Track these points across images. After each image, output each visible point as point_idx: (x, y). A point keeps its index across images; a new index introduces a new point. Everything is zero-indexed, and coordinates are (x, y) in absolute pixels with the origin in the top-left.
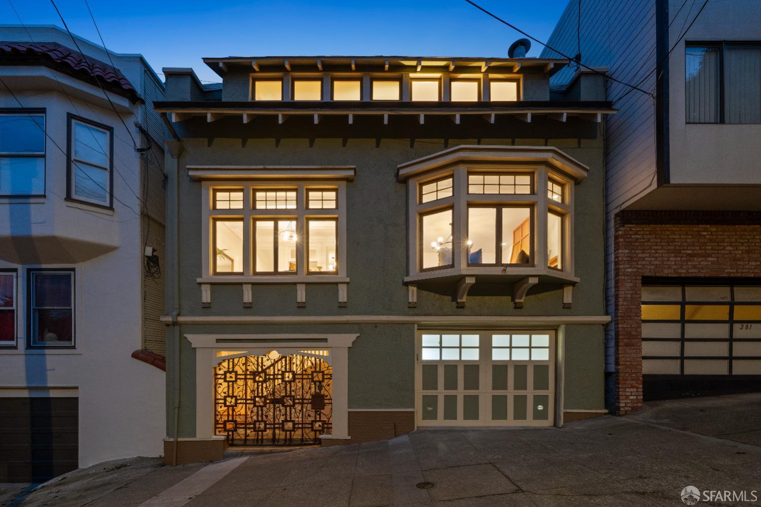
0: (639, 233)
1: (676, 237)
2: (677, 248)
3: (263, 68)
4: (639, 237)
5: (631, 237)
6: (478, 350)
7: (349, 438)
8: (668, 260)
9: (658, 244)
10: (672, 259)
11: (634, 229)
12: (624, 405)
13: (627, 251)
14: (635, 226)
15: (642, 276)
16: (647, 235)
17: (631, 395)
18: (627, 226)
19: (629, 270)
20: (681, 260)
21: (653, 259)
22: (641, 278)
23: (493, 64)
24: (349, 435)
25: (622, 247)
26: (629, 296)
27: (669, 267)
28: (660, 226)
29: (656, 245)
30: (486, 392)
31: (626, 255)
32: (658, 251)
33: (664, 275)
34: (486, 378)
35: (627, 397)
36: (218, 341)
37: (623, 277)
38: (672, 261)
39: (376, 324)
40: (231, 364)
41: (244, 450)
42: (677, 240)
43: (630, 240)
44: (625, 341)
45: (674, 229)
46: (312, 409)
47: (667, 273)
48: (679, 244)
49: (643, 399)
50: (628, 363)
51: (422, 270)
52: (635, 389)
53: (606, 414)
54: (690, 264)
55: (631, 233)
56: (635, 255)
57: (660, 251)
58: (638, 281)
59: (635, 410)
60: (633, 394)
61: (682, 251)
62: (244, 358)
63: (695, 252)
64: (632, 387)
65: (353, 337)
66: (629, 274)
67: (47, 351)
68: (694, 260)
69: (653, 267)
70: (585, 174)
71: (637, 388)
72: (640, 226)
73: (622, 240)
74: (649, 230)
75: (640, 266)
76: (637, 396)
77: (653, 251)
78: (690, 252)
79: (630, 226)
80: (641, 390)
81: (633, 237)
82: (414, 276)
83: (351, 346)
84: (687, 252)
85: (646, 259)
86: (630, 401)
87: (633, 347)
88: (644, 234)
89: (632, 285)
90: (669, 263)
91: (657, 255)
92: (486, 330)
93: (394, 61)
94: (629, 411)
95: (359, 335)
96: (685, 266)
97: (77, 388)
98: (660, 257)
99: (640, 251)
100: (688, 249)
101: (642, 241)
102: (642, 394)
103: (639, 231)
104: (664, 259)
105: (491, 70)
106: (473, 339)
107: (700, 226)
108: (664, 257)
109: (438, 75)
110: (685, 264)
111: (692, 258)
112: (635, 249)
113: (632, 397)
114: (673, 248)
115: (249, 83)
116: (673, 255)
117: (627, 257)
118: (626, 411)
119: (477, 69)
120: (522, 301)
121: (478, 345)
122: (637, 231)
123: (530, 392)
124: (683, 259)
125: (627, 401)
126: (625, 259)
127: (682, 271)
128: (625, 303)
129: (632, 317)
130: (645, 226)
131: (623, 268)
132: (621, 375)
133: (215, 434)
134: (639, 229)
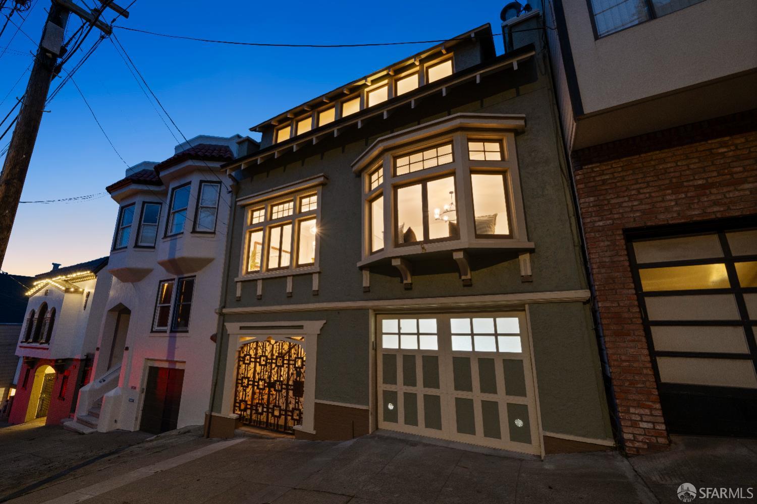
0: (605, 172)
1: (669, 165)
2: (674, 180)
3: (280, 122)
4: (607, 177)
5: (595, 181)
6: (436, 337)
7: (314, 432)
8: (663, 201)
9: (640, 182)
10: (668, 197)
11: (598, 169)
12: (631, 437)
13: (592, 199)
14: (598, 164)
15: (623, 229)
16: (619, 172)
17: (642, 421)
18: (586, 167)
19: (601, 223)
20: (686, 196)
21: (636, 203)
22: (621, 232)
23: (423, 56)
24: (315, 429)
25: (583, 195)
26: (607, 260)
27: (667, 210)
28: (638, 156)
29: (637, 183)
30: (447, 393)
31: (591, 205)
32: (641, 191)
33: (660, 223)
34: (446, 375)
35: (634, 424)
36: (241, 328)
37: (593, 234)
38: (671, 200)
39: (339, 311)
40: (248, 347)
41: (246, 431)
42: (672, 170)
43: (593, 184)
44: (613, 327)
45: (663, 155)
46: (293, 396)
47: (663, 218)
48: (677, 174)
49: (666, 430)
50: (625, 364)
51: (372, 253)
52: (647, 411)
53: (611, 448)
54: (706, 199)
55: (593, 175)
56: (606, 202)
57: (645, 191)
58: (618, 238)
59: (653, 449)
60: (644, 419)
61: (685, 184)
62: (255, 344)
63: (710, 180)
64: (640, 405)
65: (321, 323)
66: (601, 228)
67: (178, 335)
68: (711, 193)
69: (638, 214)
70: (522, 122)
71: (650, 408)
72: (604, 163)
73: (582, 186)
74: (622, 165)
75: (616, 216)
76: (653, 423)
77: (633, 192)
78: (700, 182)
79: (590, 166)
80: (659, 413)
81: (598, 179)
82: (366, 259)
83: (319, 333)
84: (696, 184)
85: (625, 204)
86: (641, 431)
87: (629, 338)
88: (615, 172)
89: (607, 243)
90: (667, 204)
91: (642, 196)
92: (443, 313)
93: (350, 86)
94: (643, 449)
95: (325, 321)
96: (696, 205)
97: (184, 362)
98: (647, 198)
99: (612, 196)
100: (695, 179)
101: (613, 181)
102: (662, 420)
103: (606, 170)
104: (655, 199)
105: (422, 62)
106: (430, 325)
107: (710, 142)
108: (654, 197)
109: (386, 81)
110: (696, 201)
111: (708, 191)
112: (605, 194)
113: (644, 425)
114: (667, 182)
115: (273, 135)
116: (670, 191)
117: (593, 206)
118: (638, 449)
119: (413, 65)
120: (469, 277)
121: (435, 331)
122: (603, 170)
123: (502, 398)
124: (689, 195)
125: (636, 431)
126: (590, 209)
127: (693, 213)
128: (603, 271)
129: (618, 291)
130: (613, 162)
131: (590, 222)
132: (615, 382)
133: (234, 413)
134: (604, 168)
